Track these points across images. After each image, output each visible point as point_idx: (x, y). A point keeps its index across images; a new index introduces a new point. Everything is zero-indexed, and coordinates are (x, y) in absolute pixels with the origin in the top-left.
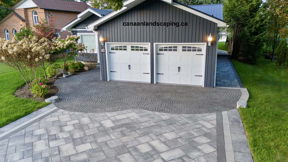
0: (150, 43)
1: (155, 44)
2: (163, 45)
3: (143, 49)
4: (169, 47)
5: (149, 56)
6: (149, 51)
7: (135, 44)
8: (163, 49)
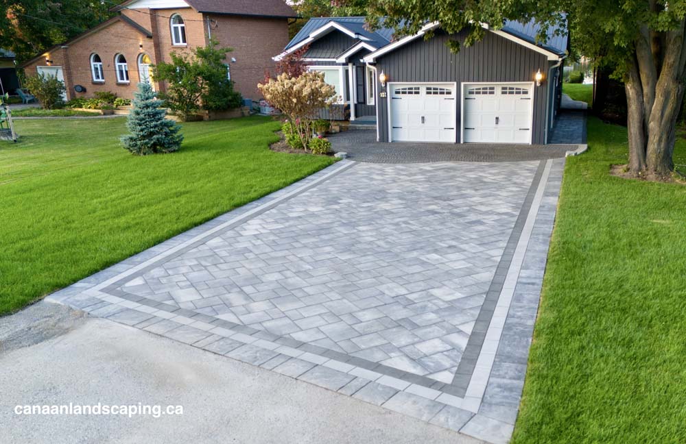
0: (455, 83)
1: (462, 84)
2: (474, 85)
3: (445, 91)
4: (483, 89)
5: (454, 101)
6: (454, 95)
7: (433, 84)
8: (475, 91)
